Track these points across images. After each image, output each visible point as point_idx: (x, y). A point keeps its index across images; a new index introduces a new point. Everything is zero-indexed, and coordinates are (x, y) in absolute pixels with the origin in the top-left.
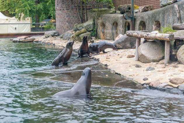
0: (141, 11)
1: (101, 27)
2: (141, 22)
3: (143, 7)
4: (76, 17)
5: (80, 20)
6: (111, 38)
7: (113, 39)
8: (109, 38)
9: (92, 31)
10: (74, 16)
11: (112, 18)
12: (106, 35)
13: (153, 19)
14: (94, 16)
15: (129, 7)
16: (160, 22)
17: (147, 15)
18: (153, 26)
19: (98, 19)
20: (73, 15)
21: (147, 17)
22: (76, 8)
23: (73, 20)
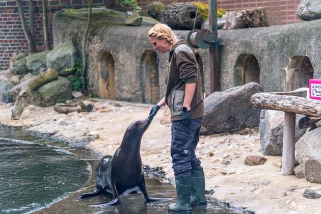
0: (233, 24)
1: (99, 64)
2: (241, 55)
3: (240, 14)
4: (16, 34)
5: (26, 41)
6: (134, 96)
7: (141, 99)
8: (129, 96)
9: (72, 76)
10: (7, 30)
11: (138, 41)
12: (118, 88)
13: (285, 50)
14: (76, 31)
15: (190, 11)
16: (312, 61)
17: (264, 39)
18: (286, 69)
19: (90, 40)
20: (5, 27)
21: (264, 45)
22: (12, 8)
23: (6, 41)
